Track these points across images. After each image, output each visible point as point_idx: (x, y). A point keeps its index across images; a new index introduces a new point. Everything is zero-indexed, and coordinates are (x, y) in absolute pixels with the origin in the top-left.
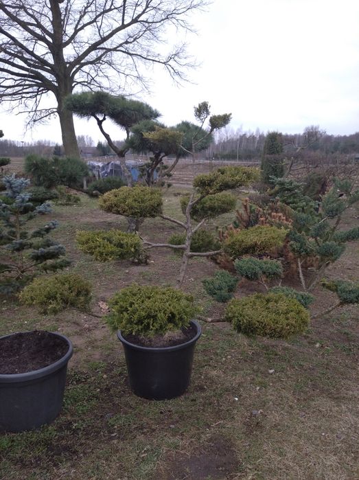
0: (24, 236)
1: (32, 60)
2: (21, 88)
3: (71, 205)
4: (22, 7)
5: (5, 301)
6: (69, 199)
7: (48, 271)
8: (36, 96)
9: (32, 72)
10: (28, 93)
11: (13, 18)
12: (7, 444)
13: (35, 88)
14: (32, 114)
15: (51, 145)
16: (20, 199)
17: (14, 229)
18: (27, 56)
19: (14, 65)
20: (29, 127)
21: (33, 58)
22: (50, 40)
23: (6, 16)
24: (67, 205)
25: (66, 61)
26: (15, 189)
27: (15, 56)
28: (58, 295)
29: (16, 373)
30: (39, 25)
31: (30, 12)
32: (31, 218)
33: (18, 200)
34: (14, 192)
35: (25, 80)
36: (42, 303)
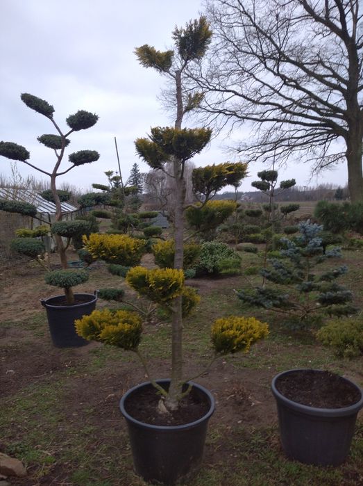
0: (311, 278)
1: (324, 109)
2: (312, 137)
3: (353, 250)
4: (321, 62)
5: (290, 337)
6: (352, 244)
7: (333, 315)
8: (325, 143)
9: (324, 120)
10: (318, 141)
11: (310, 74)
12: (296, 471)
13: (326, 135)
14: (319, 160)
15: (333, 189)
16: (313, 244)
17: (303, 272)
18: (320, 106)
19: (307, 116)
20: (315, 173)
21: (326, 107)
22: (345, 87)
23: (304, 73)
24: (349, 249)
25: (360, 104)
26: (308, 234)
27: (308, 108)
28: (355, 341)
29: (310, 406)
30: (335, 75)
31: (327, 65)
32: (320, 261)
33: (311, 244)
34: (307, 237)
35: (316, 129)
36: (338, 346)
